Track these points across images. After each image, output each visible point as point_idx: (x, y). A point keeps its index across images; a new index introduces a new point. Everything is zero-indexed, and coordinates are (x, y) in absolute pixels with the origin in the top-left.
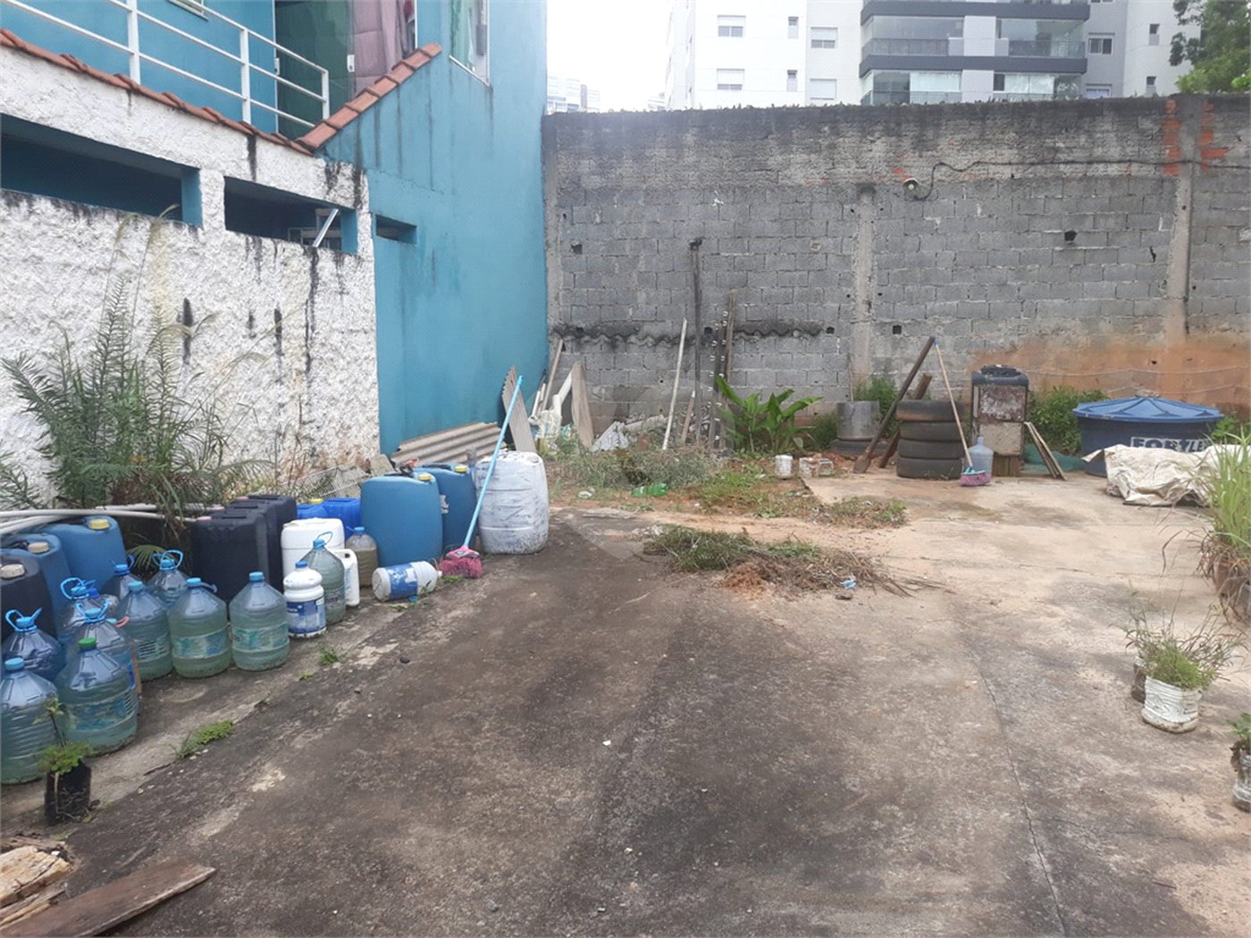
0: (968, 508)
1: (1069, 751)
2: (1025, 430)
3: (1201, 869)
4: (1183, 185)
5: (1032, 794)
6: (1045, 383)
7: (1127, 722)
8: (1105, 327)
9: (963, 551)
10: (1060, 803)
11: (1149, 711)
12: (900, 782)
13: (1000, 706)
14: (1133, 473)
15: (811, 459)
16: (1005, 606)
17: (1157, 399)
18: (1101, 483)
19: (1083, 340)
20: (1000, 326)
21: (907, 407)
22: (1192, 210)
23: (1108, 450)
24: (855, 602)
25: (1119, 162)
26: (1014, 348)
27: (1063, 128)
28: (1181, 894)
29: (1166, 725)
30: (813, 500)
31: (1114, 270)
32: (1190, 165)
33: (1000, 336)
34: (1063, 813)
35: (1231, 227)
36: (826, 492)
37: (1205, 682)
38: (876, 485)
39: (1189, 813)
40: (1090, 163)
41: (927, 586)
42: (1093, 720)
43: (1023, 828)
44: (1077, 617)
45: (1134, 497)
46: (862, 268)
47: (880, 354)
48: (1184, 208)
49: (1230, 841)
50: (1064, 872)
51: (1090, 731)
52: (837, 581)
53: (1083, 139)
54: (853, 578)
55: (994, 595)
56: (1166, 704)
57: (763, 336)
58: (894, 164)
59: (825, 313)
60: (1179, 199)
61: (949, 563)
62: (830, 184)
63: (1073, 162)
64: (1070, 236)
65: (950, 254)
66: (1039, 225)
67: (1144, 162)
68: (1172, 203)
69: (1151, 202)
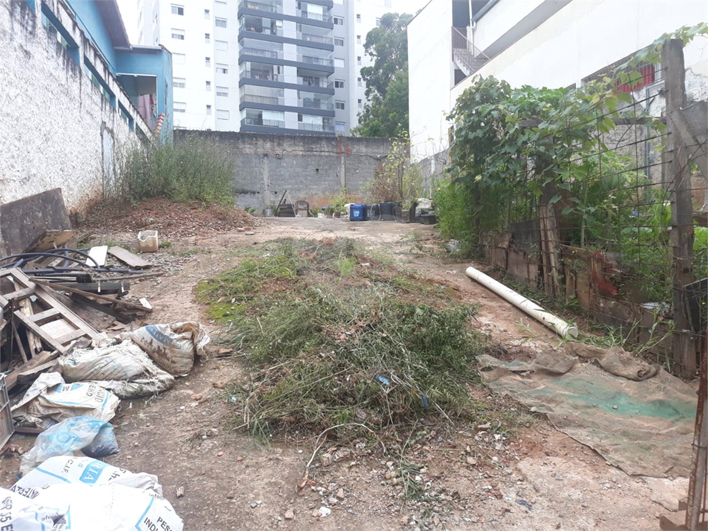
2: (308, 212)
4: (343, 158)
8: (327, 193)
19: (322, 196)
22: (345, 165)
25: (327, 152)
27: (314, 142)
31: (328, 179)
32: (344, 154)
35: (354, 169)
40: (321, 152)
46: (266, 176)
47: (272, 199)
48: (343, 164)
53: (319, 146)
57: (240, 193)
58: (273, 150)
59: (257, 188)
60: (342, 162)
62: (256, 154)
63: (317, 151)
64: (317, 170)
65: (288, 173)
66: (310, 167)
67: (333, 152)
68: (340, 162)
69: (336, 162)
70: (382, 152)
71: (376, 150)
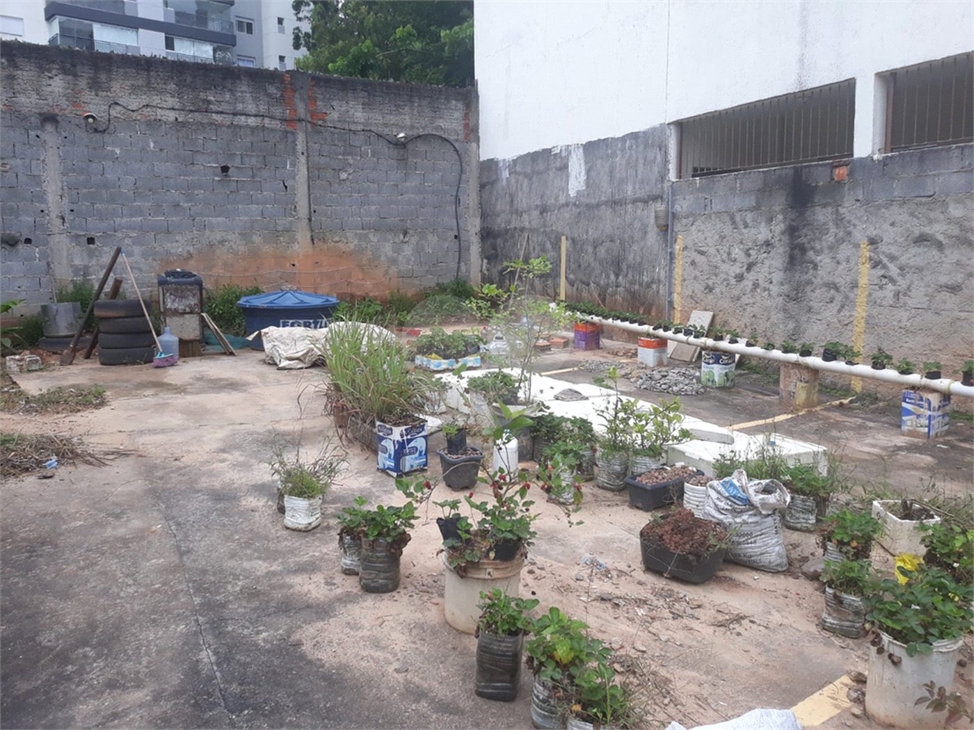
0: (160, 385)
1: (232, 563)
2: (202, 320)
3: (320, 625)
4: (301, 137)
5: (202, 605)
6: (217, 283)
7: (275, 531)
8: (257, 239)
9: (155, 421)
10: (223, 605)
11: (289, 520)
12: (93, 626)
13: (180, 541)
14: (282, 347)
15: (17, 357)
16: (186, 460)
17: (295, 291)
18: (261, 356)
19: (242, 249)
20: (177, 238)
21: (104, 306)
22: (308, 157)
23: (264, 331)
24: (56, 478)
25: (256, 116)
26: (190, 256)
27: (212, 86)
28: (307, 648)
29: (300, 527)
30: (21, 393)
31: (260, 196)
32: (304, 123)
33: (178, 246)
34: (226, 613)
35: (334, 169)
36: (33, 385)
37: (323, 491)
38: (80, 374)
39: (313, 587)
40: (235, 114)
41: (121, 454)
42: (250, 535)
43: (195, 633)
44: (241, 459)
45: (284, 363)
46: (53, 187)
47: (77, 262)
48: (303, 154)
49: (339, 599)
50: (224, 659)
51: (248, 544)
52: (39, 463)
53: (228, 96)
54: (54, 458)
55: (178, 453)
56: (299, 512)
58: (74, 98)
59: (23, 224)
60: (299, 147)
61: (142, 432)
62: (13, 110)
63: (222, 113)
64: (225, 169)
65: (131, 179)
66: (200, 159)
67: (272, 118)
68: (294, 149)
69: (281, 147)
70: (408, 122)
71: (392, 119)
